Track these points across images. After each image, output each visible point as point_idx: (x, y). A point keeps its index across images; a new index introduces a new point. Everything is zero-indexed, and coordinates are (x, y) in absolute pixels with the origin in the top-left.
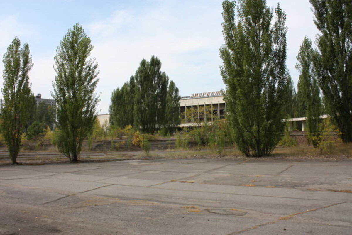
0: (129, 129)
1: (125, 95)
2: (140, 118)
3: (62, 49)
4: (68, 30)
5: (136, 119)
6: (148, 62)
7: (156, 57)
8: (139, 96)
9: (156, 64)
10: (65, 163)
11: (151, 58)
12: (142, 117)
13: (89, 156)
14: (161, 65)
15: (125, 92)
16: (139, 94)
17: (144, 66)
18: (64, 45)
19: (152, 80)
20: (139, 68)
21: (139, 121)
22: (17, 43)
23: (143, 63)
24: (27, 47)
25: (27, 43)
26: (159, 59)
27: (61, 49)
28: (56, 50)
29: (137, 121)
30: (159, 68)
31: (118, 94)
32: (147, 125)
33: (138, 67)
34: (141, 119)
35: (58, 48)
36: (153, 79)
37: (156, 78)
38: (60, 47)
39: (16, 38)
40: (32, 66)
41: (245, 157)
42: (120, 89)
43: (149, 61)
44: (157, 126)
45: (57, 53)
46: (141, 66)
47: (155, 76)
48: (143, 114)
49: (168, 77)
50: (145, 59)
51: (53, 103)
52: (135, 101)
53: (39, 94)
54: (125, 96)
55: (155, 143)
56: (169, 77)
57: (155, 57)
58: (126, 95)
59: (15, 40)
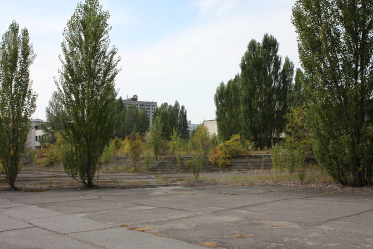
0: (236, 140)
1: (231, 92)
2: (249, 123)
3: (70, 32)
4: (77, 4)
5: (244, 125)
6: (259, 44)
7: (271, 36)
8: (247, 93)
9: (270, 46)
10: (75, 189)
11: (263, 37)
12: (252, 122)
13: (115, 179)
14: (278, 46)
15: (231, 88)
16: (247, 91)
17: (254, 50)
18: (72, 26)
19: (266, 69)
20: (246, 54)
21: (247, 128)
22: (14, 29)
23: (253, 45)
24: (25, 33)
25: (26, 28)
26: (275, 37)
27: (68, 31)
28: (63, 34)
29: (245, 128)
30: (276, 51)
31: (222, 91)
32: (260, 134)
33: (245, 52)
34: (249, 126)
35: (65, 31)
36: (267, 67)
37: (272, 66)
38: (68, 28)
39: (14, 22)
40: (34, 57)
41: (337, 187)
42: (226, 84)
43: (261, 42)
44: (275, 135)
45: (64, 38)
46: (249, 50)
47: (271, 63)
48: (253, 119)
49: (292, 63)
50: (254, 39)
51: (152, 106)
52: (242, 101)
53: (135, 96)
54: (231, 94)
55: (244, 160)
56: (294, 63)
57: (269, 35)
58: (233, 93)
59: (13, 24)
